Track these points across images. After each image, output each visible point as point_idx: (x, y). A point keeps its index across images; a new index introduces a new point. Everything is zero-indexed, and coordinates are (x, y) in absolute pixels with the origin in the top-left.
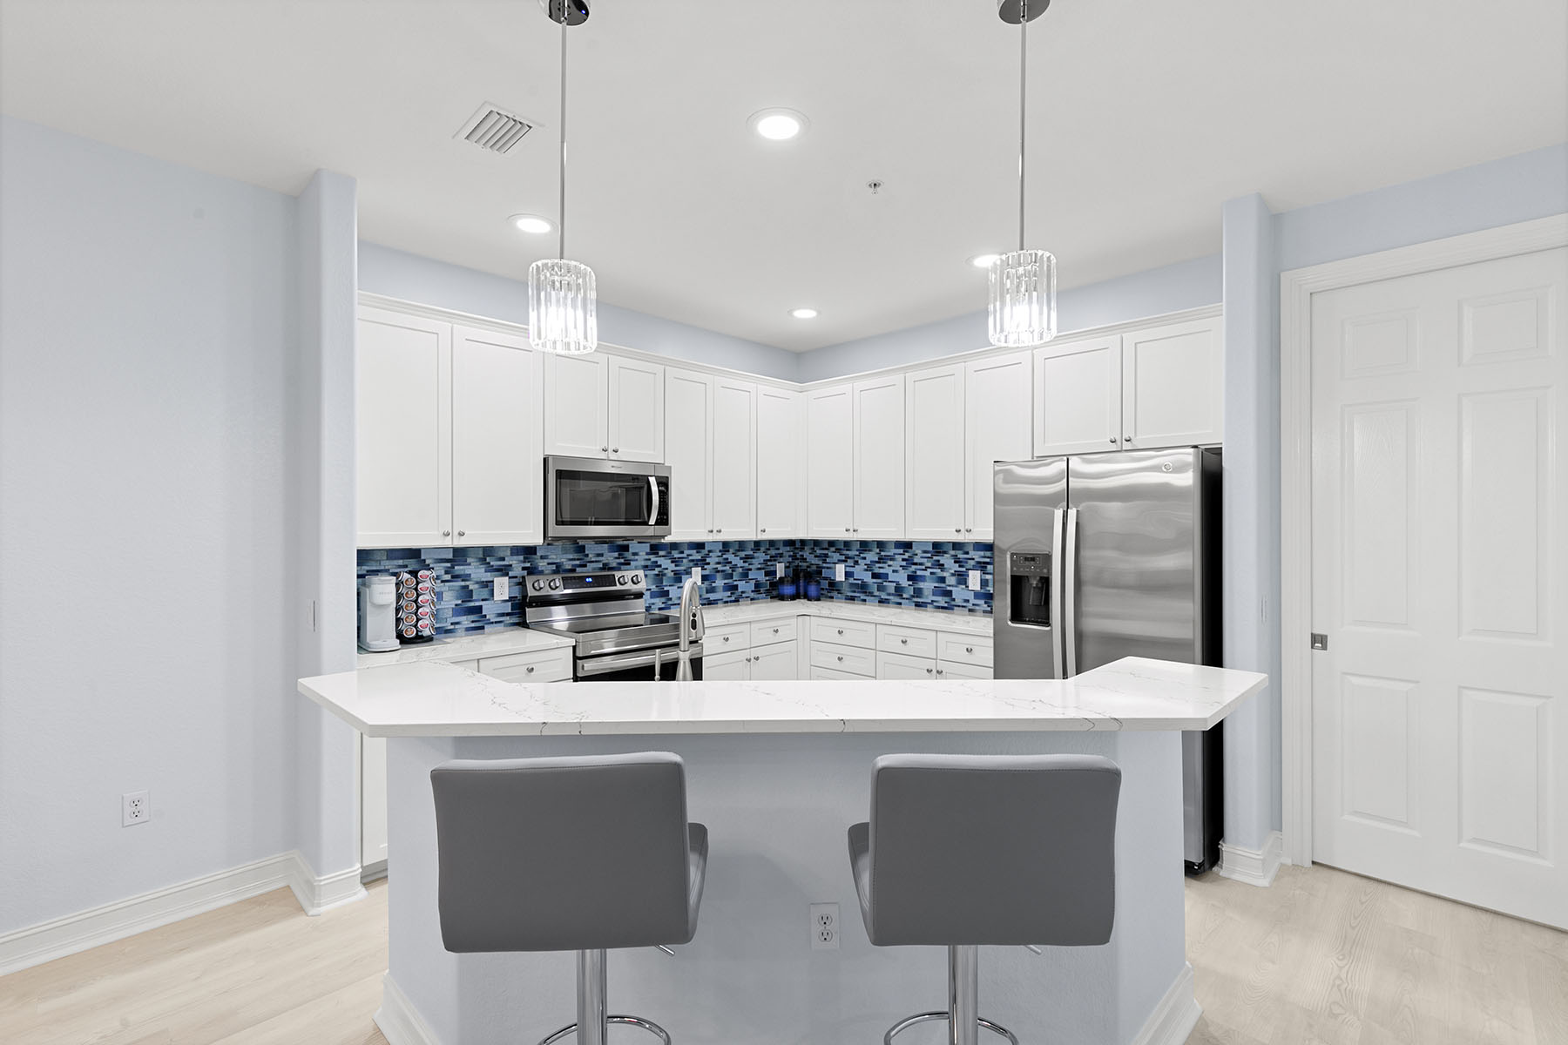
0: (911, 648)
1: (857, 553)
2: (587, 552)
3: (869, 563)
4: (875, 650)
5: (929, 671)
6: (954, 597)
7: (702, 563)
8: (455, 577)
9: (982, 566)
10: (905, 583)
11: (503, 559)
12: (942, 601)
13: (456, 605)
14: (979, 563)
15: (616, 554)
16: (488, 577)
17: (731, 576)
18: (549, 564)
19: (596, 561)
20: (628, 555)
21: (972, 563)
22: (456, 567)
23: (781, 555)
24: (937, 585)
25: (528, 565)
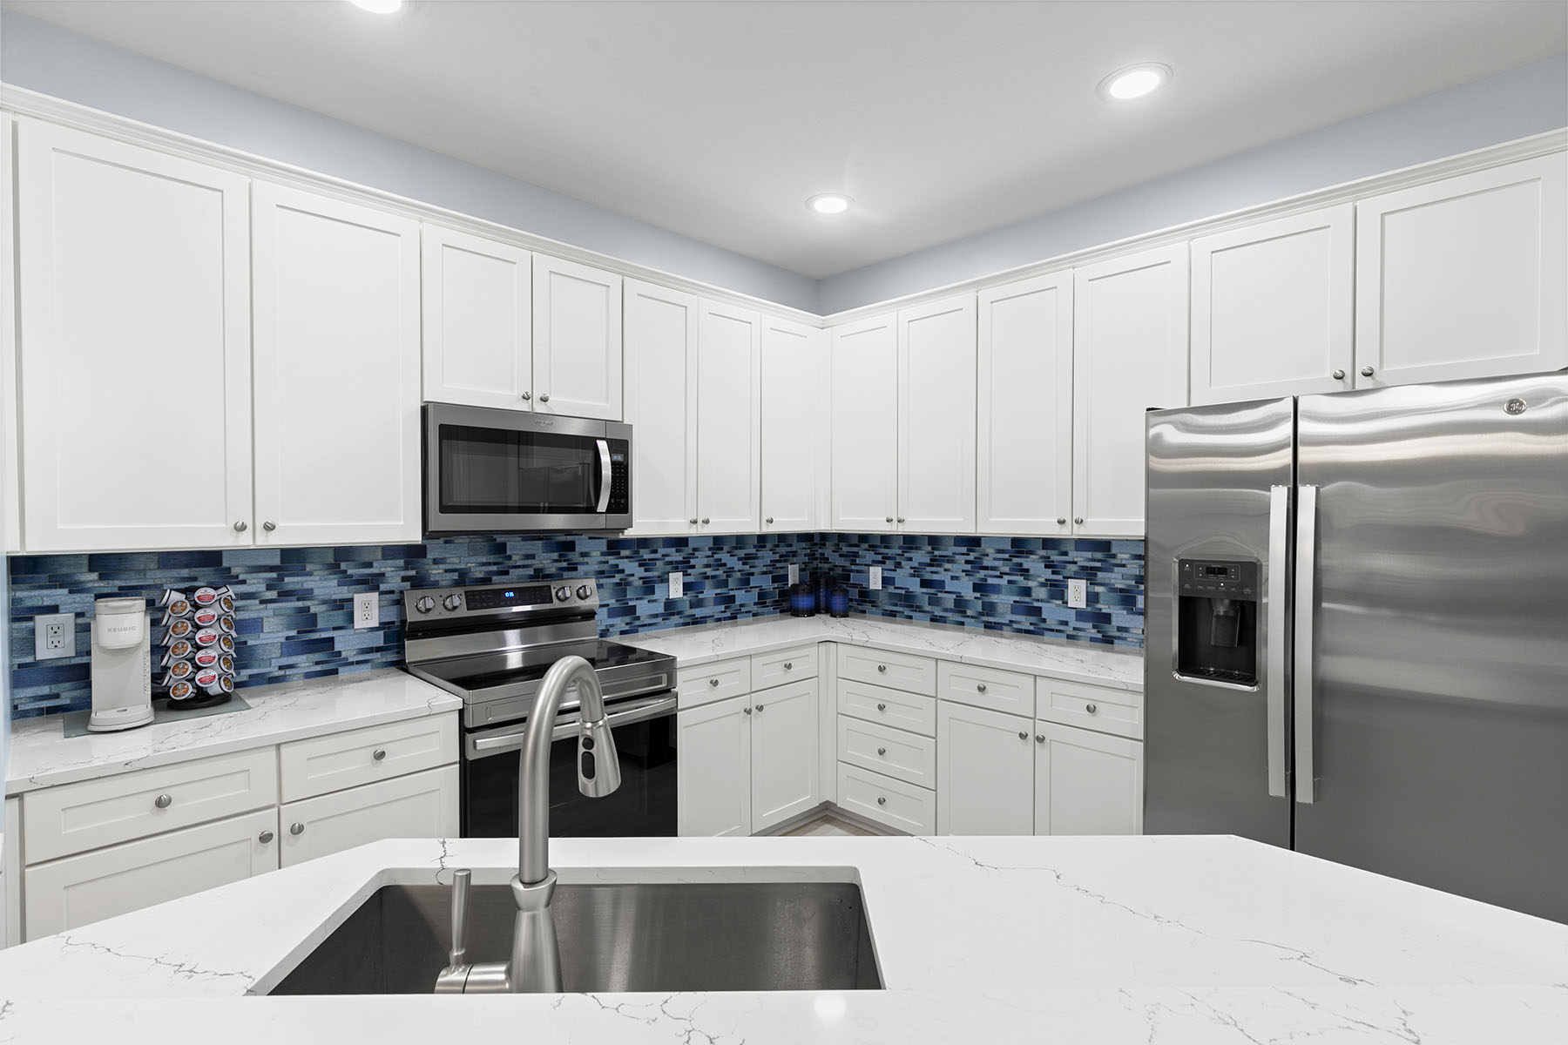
0: (993, 697)
1: (900, 552)
2: (508, 553)
3: (916, 565)
4: (935, 697)
5: (1023, 736)
6: (1043, 616)
7: (684, 566)
8: (285, 595)
9: (1089, 574)
10: (969, 594)
11: (369, 565)
12: (1025, 621)
13: (287, 638)
14: (1083, 568)
15: (555, 556)
16: (343, 592)
17: (725, 584)
18: (447, 571)
19: (524, 566)
20: (574, 556)
21: (1073, 568)
22: (286, 579)
23: (794, 554)
24: (1017, 599)
25: (413, 573)
